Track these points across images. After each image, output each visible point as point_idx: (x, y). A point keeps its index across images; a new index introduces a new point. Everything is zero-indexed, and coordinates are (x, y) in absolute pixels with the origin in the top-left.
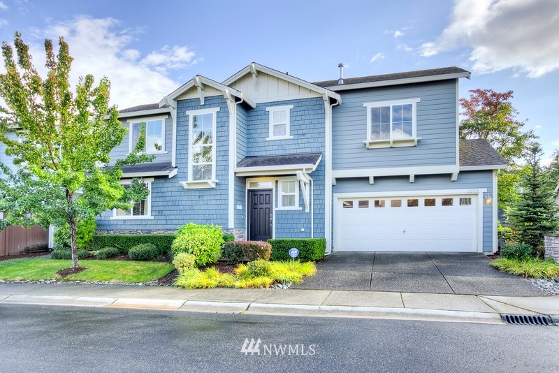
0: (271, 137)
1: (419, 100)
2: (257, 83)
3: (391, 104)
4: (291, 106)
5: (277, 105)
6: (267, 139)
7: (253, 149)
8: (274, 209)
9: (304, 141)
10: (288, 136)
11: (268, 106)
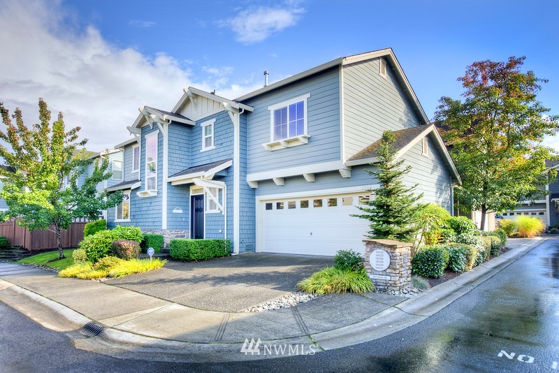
0: (204, 149)
1: (308, 95)
2: (196, 104)
3: (287, 104)
4: (214, 120)
5: (207, 120)
6: (201, 151)
7: (196, 160)
8: (205, 212)
9: (222, 150)
10: (212, 147)
11: (202, 122)
